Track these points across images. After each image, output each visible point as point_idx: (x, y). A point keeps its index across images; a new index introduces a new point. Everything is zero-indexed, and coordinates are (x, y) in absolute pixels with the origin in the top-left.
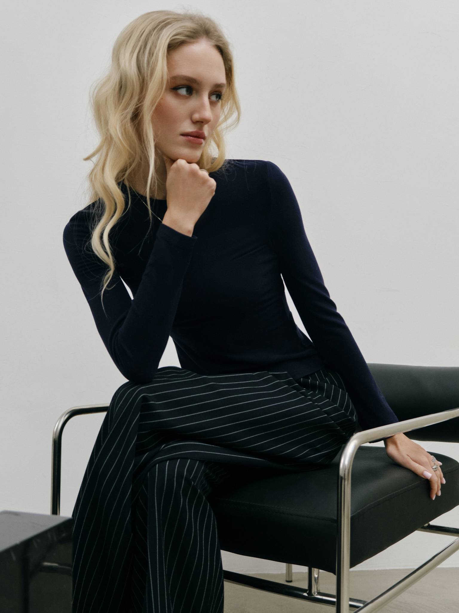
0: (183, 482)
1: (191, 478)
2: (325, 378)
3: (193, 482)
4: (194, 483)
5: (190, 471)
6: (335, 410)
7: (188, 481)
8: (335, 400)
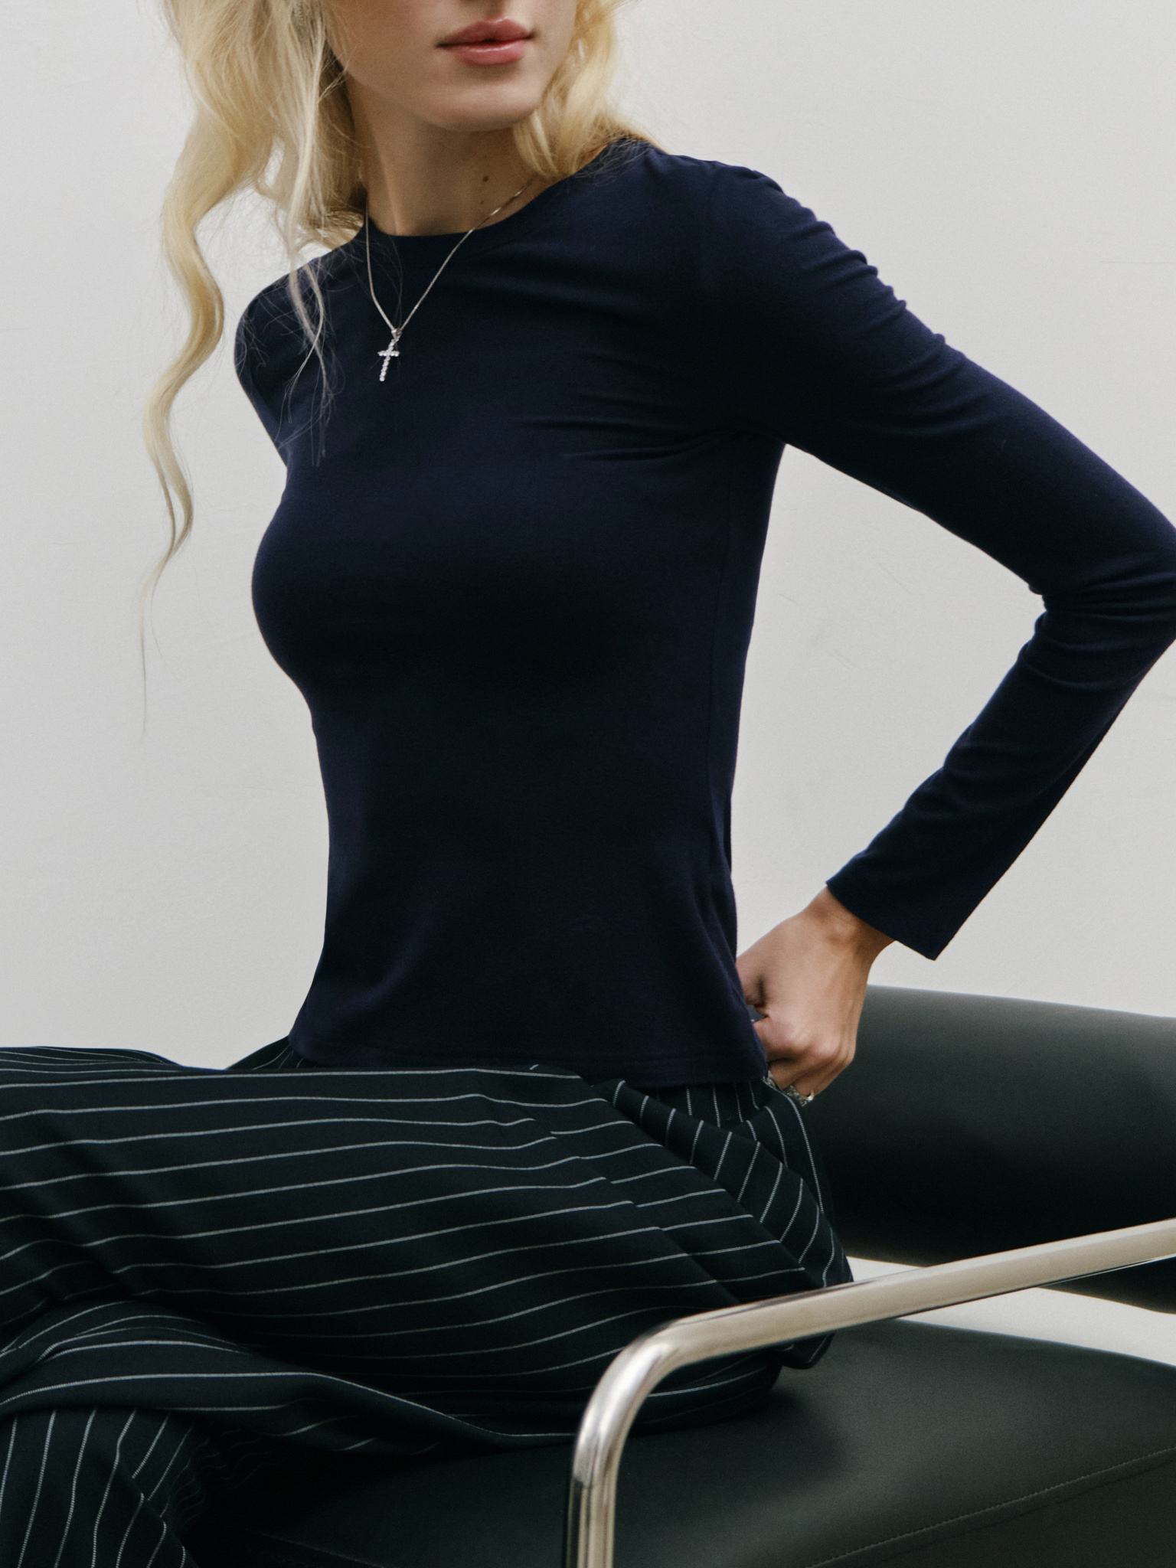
0: (106, 1495)
1: (133, 1477)
2: (745, 1120)
3: (142, 1496)
4: (146, 1496)
5: (133, 1448)
6: (743, 1232)
7: (124, 1493)
8: (753, 1202)
